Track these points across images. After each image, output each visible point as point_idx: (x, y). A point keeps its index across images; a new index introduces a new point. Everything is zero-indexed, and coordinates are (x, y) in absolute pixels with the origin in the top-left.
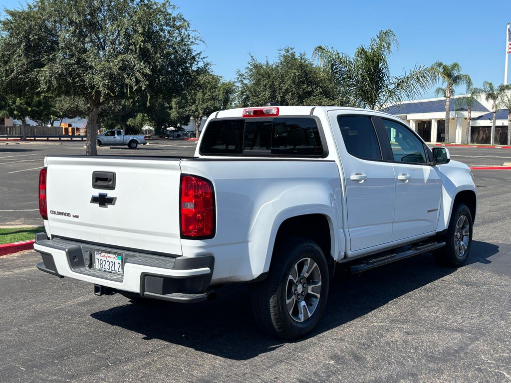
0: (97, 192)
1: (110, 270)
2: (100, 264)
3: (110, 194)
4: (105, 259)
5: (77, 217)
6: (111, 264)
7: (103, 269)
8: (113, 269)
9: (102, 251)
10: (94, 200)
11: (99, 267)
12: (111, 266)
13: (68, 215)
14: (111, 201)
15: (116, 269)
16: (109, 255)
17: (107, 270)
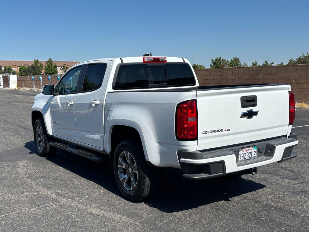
0: (245, 110)
1: (249, 158)
2: (241, 156)
3: (254, 109)
4: (245, 152)
5: (229, 130)
6: (249, 154)
7: (244, 159)
8: (251, 156)
9: (243, 148)
10: (244, 115)
11: (241, 159)
12: (249, 155)
13: (221, 131)
14: (256, 113)
15: (253, 156)
16: (248, 149)
17: (247, 159)
